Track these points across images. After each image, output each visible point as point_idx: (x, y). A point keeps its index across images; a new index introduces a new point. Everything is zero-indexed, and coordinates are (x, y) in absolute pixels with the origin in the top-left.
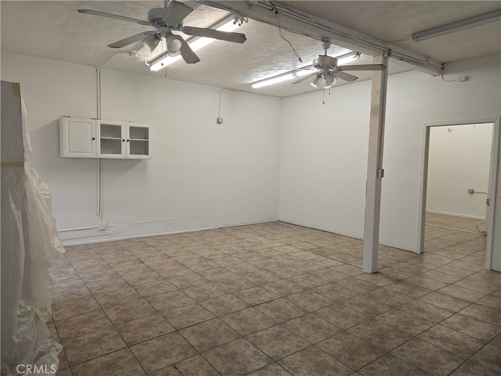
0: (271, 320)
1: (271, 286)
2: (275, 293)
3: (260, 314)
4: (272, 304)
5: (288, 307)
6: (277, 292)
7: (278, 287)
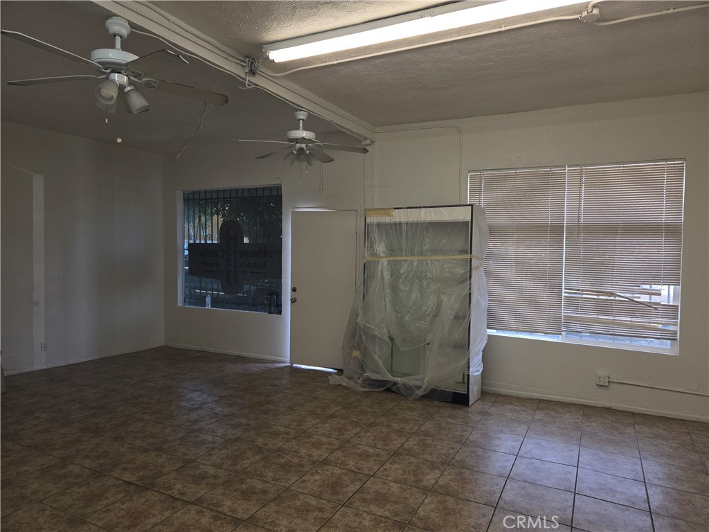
0: (205, 432)
1: (215, 477)
2: (205, 465)
3: (219, 434)
4: (206, 448)
5: (183, 450)
6: (202, 467)
7: (202, 477)
